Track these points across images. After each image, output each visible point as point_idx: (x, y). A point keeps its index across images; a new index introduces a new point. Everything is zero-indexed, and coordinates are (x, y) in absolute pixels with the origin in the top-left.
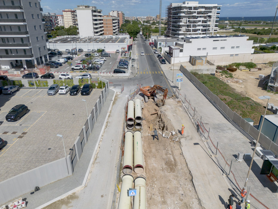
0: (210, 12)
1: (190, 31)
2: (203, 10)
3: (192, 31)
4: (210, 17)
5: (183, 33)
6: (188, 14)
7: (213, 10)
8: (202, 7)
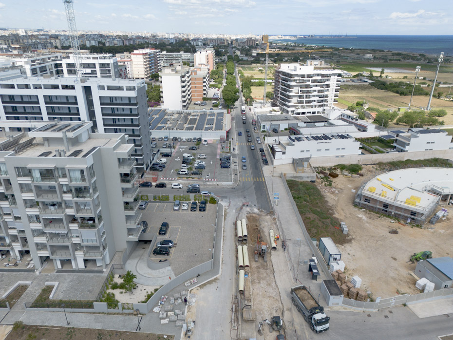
0: (328, 80)
1: (303, 103)
2: (319, 78)
3: (305, 103)
4: (328, 86)
5: (294, 104)
6: (300, 83)
7: (332, 77)
8: (318, 75)
